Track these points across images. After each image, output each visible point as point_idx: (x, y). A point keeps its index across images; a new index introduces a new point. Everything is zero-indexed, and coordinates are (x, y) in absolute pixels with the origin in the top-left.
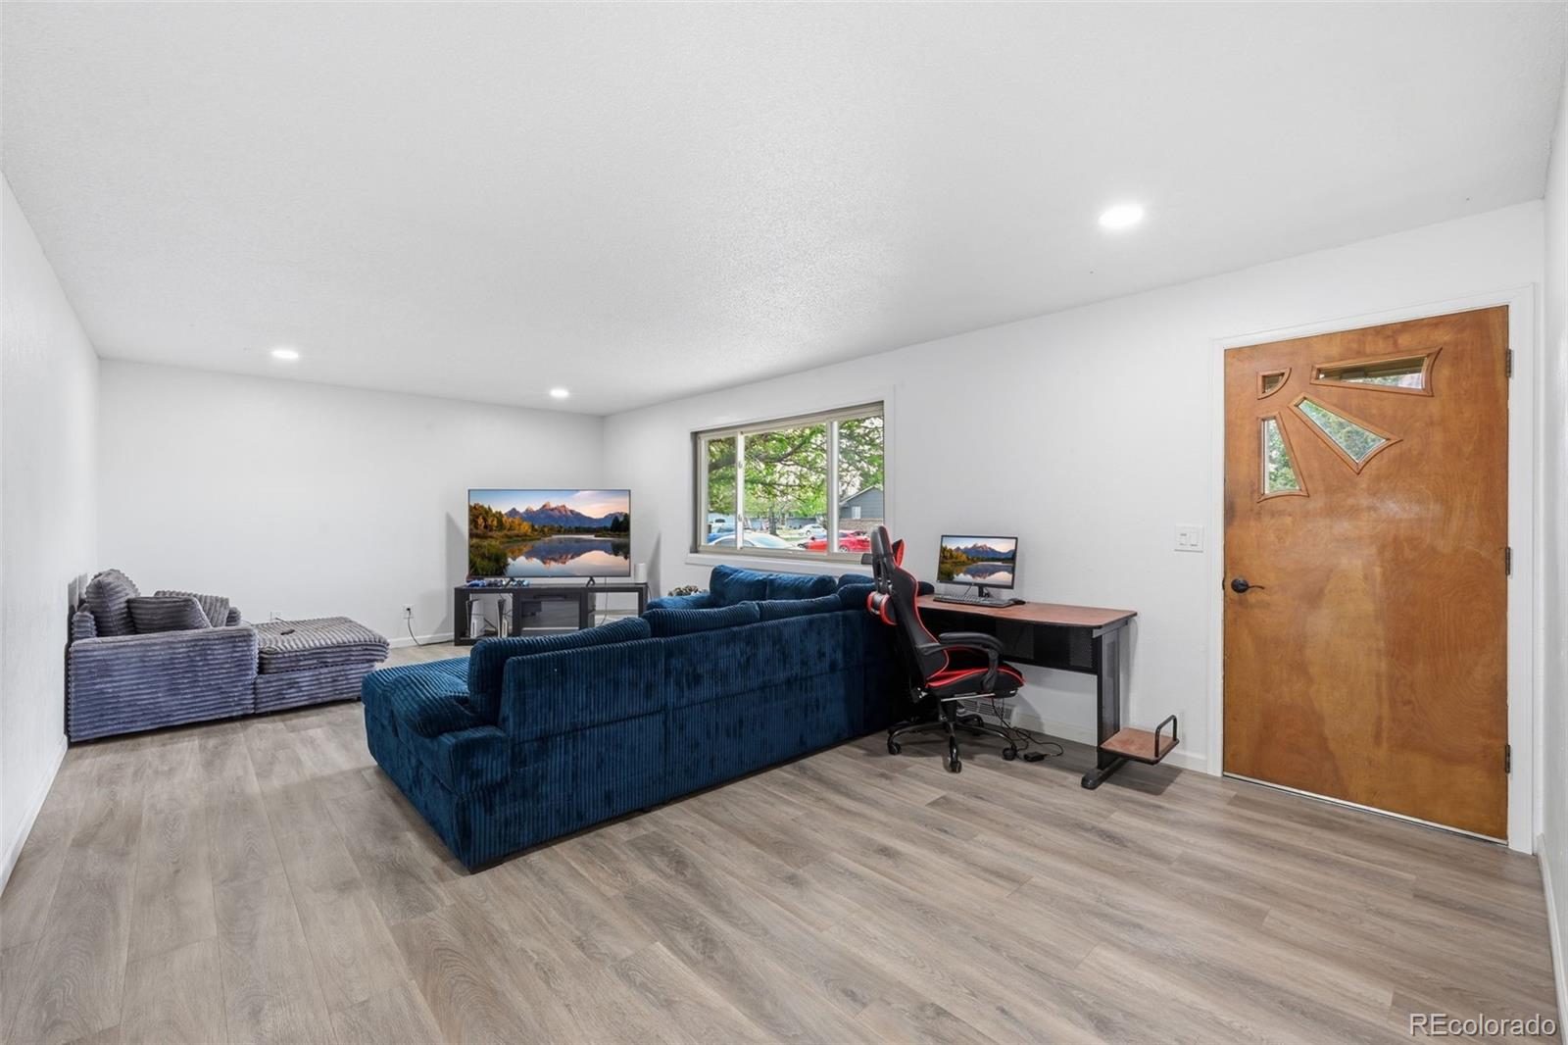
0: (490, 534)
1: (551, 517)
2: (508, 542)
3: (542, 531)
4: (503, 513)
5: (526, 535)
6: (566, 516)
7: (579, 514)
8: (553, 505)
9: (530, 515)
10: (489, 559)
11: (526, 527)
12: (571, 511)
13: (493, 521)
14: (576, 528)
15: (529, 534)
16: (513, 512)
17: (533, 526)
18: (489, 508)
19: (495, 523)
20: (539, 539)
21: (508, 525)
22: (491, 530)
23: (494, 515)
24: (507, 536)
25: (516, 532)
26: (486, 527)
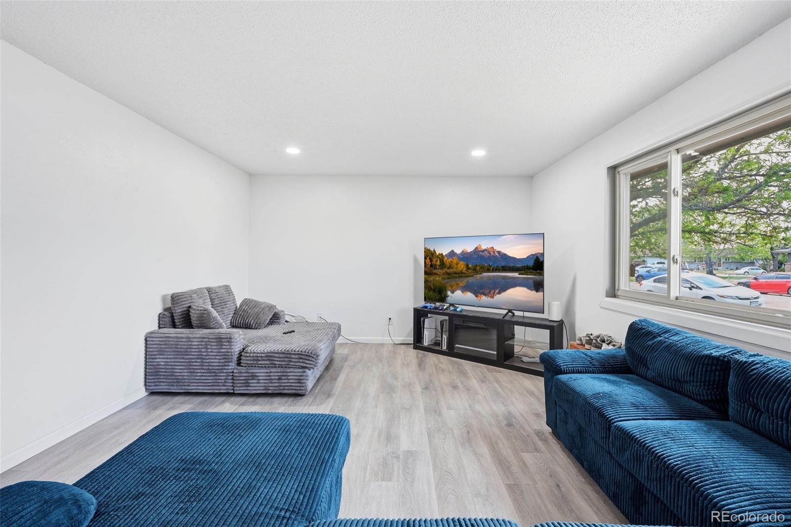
0: (434, 271)
1: (482, 257)
2: (449, 278)
3: (475, 269)
4: (444, 254)
5: (462, 273)
6: (494, 257)
7: (505, 255)
8: (484, 247)
9: (465, 256)
10: (434, 290)
11: (462, 266)
12: (499, 252)
13: (436, 261)
14: (503, 267)
15: (464, 271)
16: (452, 253)
17: (467, 266)
18: (434, 251)
19: (438, 263)
20: (472, 276)
21: (448, 264)
22: (436, 268)
23: (437, 257)
24: (449, 274)
25: (454, 270)
26: (431, 266)
